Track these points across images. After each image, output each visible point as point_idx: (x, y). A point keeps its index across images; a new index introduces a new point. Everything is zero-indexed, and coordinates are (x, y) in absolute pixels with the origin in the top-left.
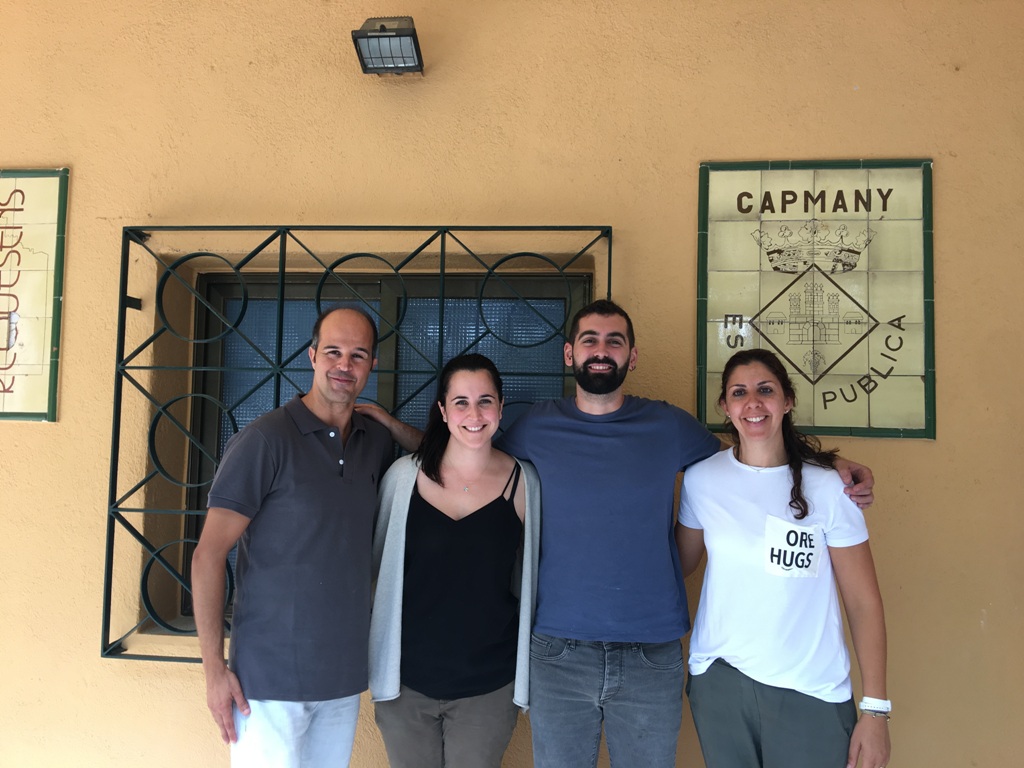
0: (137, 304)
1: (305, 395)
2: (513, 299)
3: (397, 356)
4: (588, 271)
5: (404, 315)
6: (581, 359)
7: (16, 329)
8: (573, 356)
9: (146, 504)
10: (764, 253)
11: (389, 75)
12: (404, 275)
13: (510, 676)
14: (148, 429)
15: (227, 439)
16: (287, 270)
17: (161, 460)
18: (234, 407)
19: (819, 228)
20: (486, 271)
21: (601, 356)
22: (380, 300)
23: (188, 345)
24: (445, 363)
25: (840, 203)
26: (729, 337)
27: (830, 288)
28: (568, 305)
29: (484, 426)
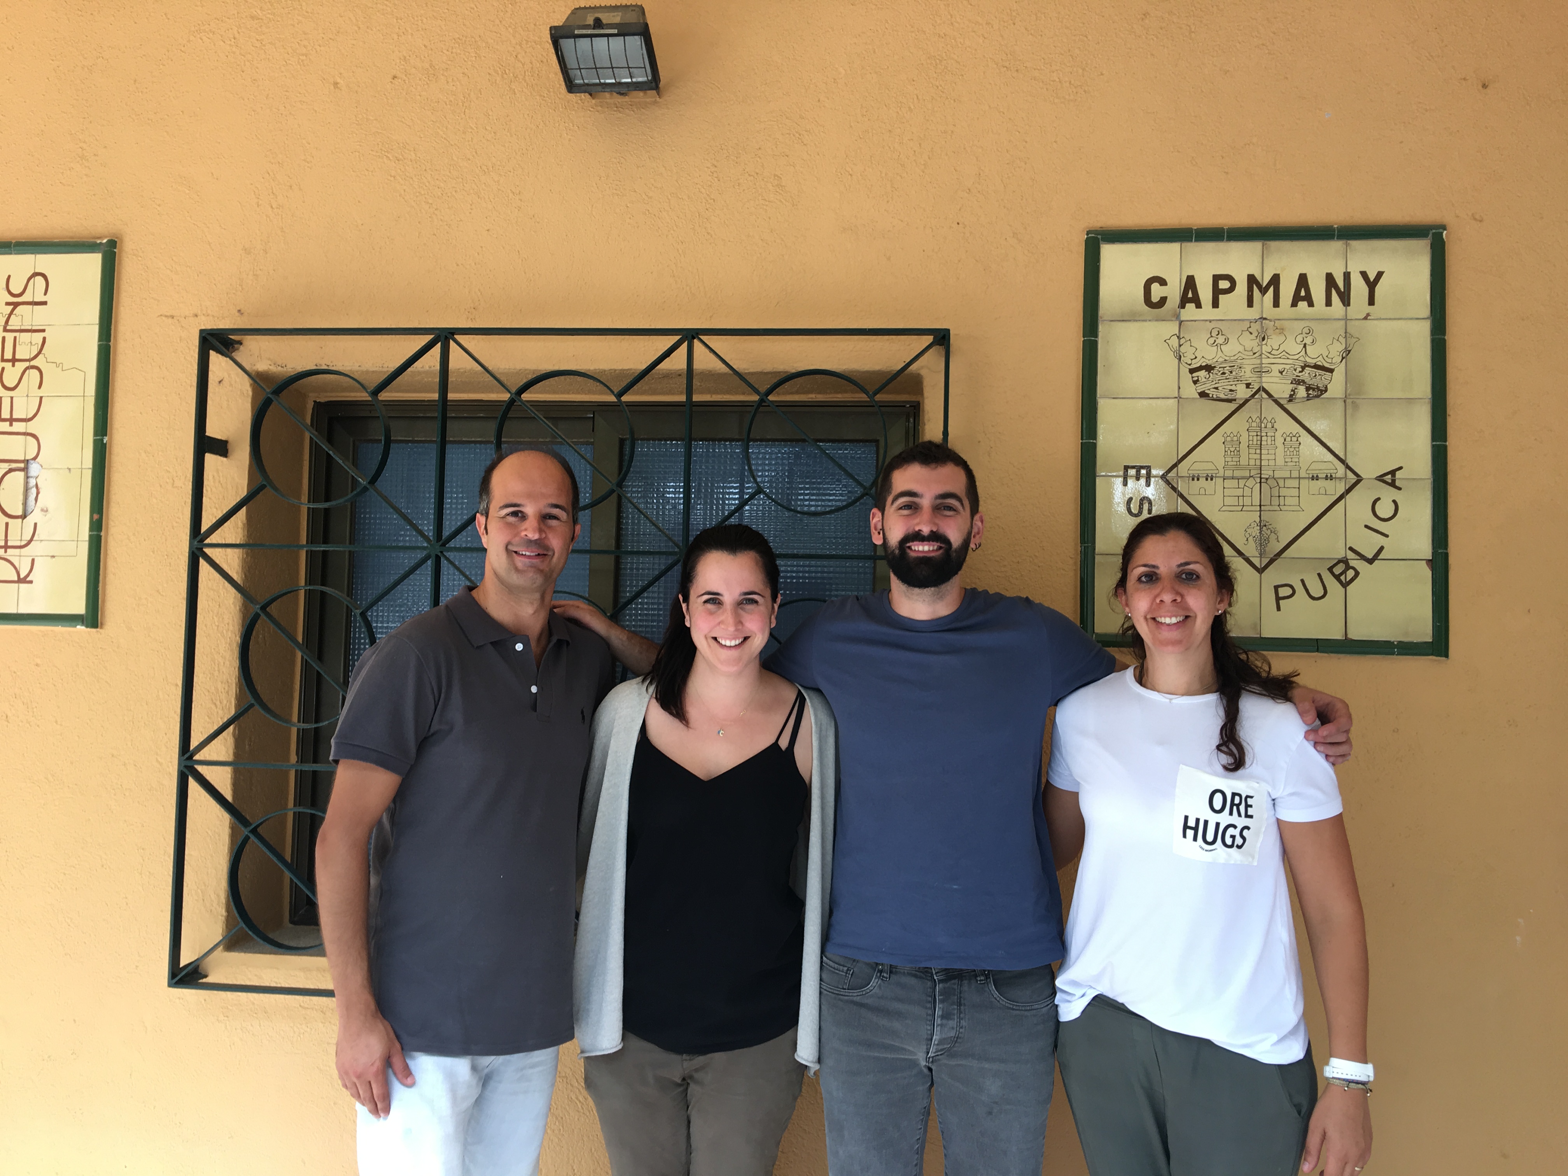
0: (221, 448)
1: (476, 587)
2: (797, 441)
3: (619, 529)
4: (913, 398)
5: (629, 466)
6: (895, 535)
7: (37, 485)
8: (883, 529)
9: (236, 754)
10: (1185, 370)
11: (607, 95)
12: (632, 405)
13: (792, 1020)
14: (238, 639)
15: (359, 655)
16: (451, 396)
17: (259, 688)
18: (370, 607)
19: (1270, 332)
20: (756, 398)
21: (926, 530)
22: (592, 443)
23: (298, 510)
24: (691, 539)
25: (1303, 293)
26: (1130, 499)
27: (1285, 425)
28: (882, 452)
29: (746, 639)
